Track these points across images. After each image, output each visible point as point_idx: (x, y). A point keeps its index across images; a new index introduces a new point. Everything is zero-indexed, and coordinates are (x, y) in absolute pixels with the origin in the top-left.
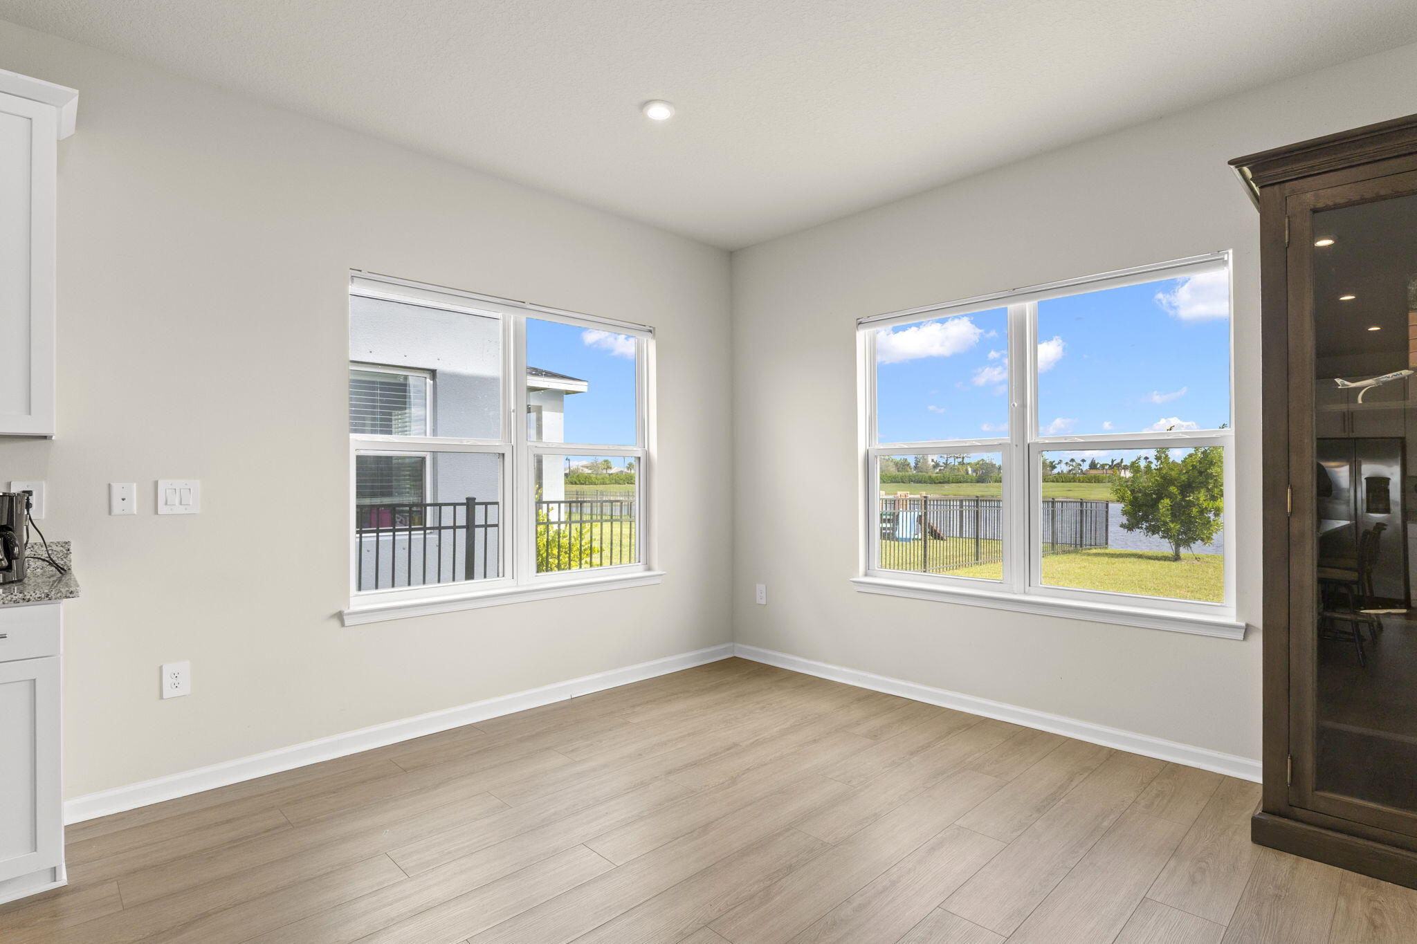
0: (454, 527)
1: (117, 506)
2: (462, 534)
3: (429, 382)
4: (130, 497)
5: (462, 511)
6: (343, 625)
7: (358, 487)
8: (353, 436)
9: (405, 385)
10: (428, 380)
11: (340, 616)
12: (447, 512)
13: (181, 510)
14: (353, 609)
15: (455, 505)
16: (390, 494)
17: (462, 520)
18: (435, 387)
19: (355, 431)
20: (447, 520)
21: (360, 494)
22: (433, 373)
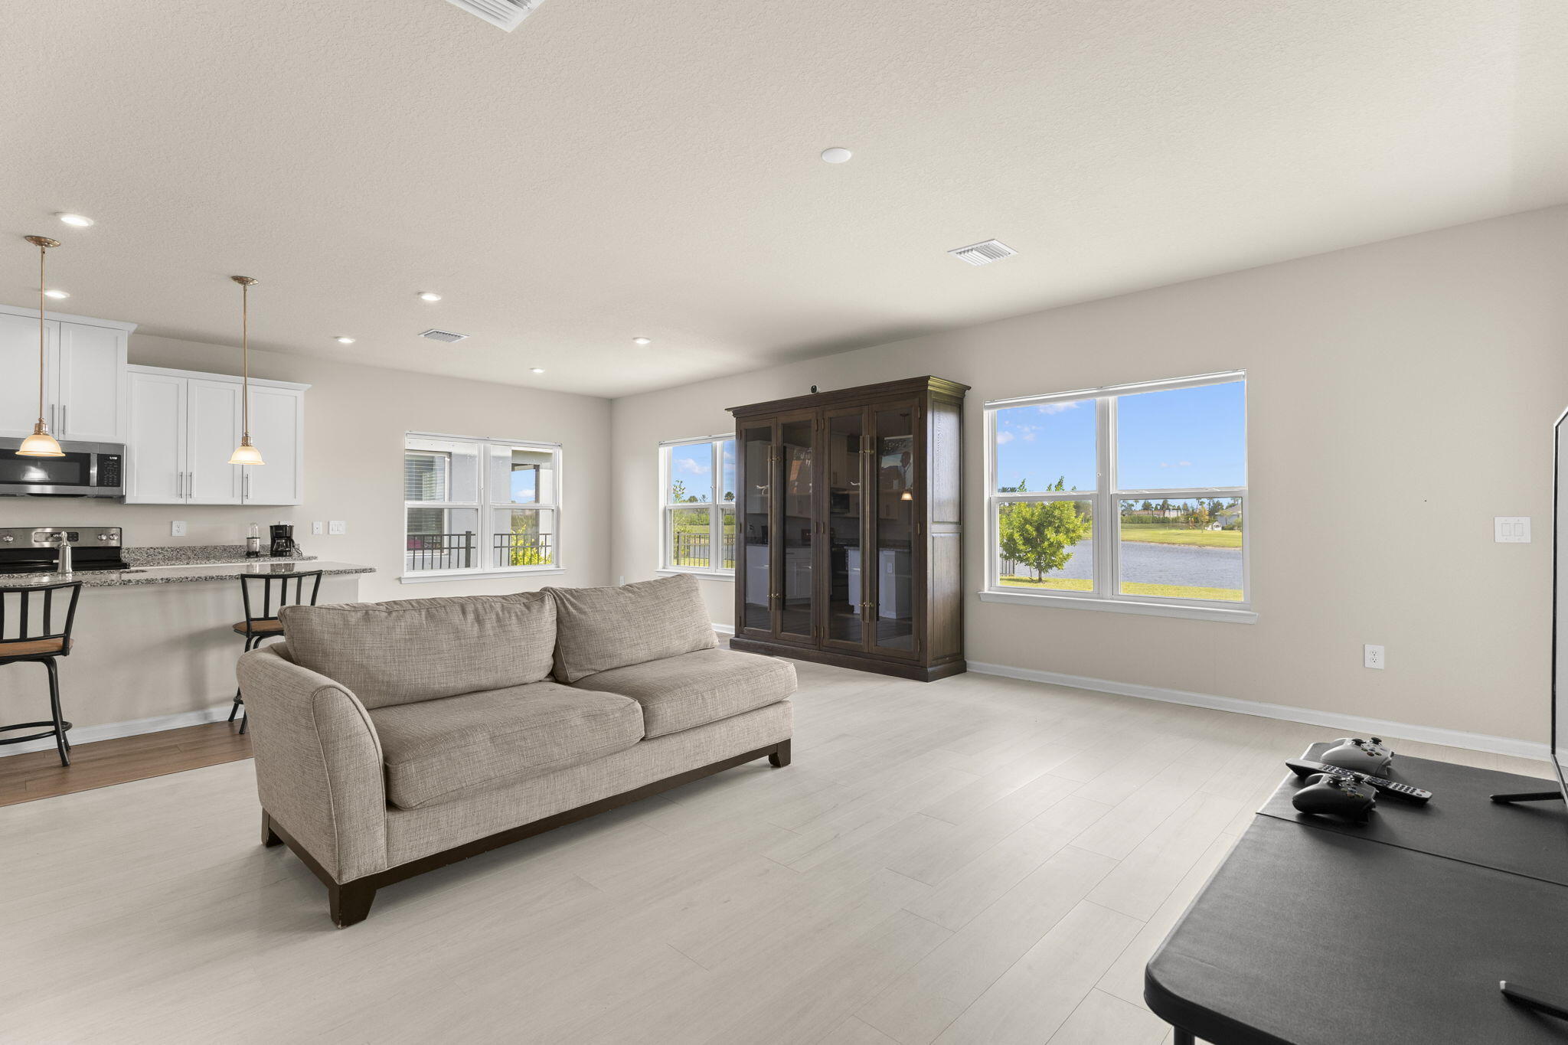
0: (459, 548)
1: (315, 532)
2: (463, 552)
3: (447, 460)
4: (319, 527)
5: (463, 539)
6: (401, 583)
7: (408, 526)
8: (406, 502)
9: (432, 462)
10: (446, 459)
11: (400, 579)
12: (455, 539)
13: (337, 533)
14: (405, 576)
15: (459, 535)
16: (421, 530)
17: (463, 544)
18: (451, 462)
19: (408, 499)
20: (454, 544)
21: (409, 530)
22: (450, 454)
